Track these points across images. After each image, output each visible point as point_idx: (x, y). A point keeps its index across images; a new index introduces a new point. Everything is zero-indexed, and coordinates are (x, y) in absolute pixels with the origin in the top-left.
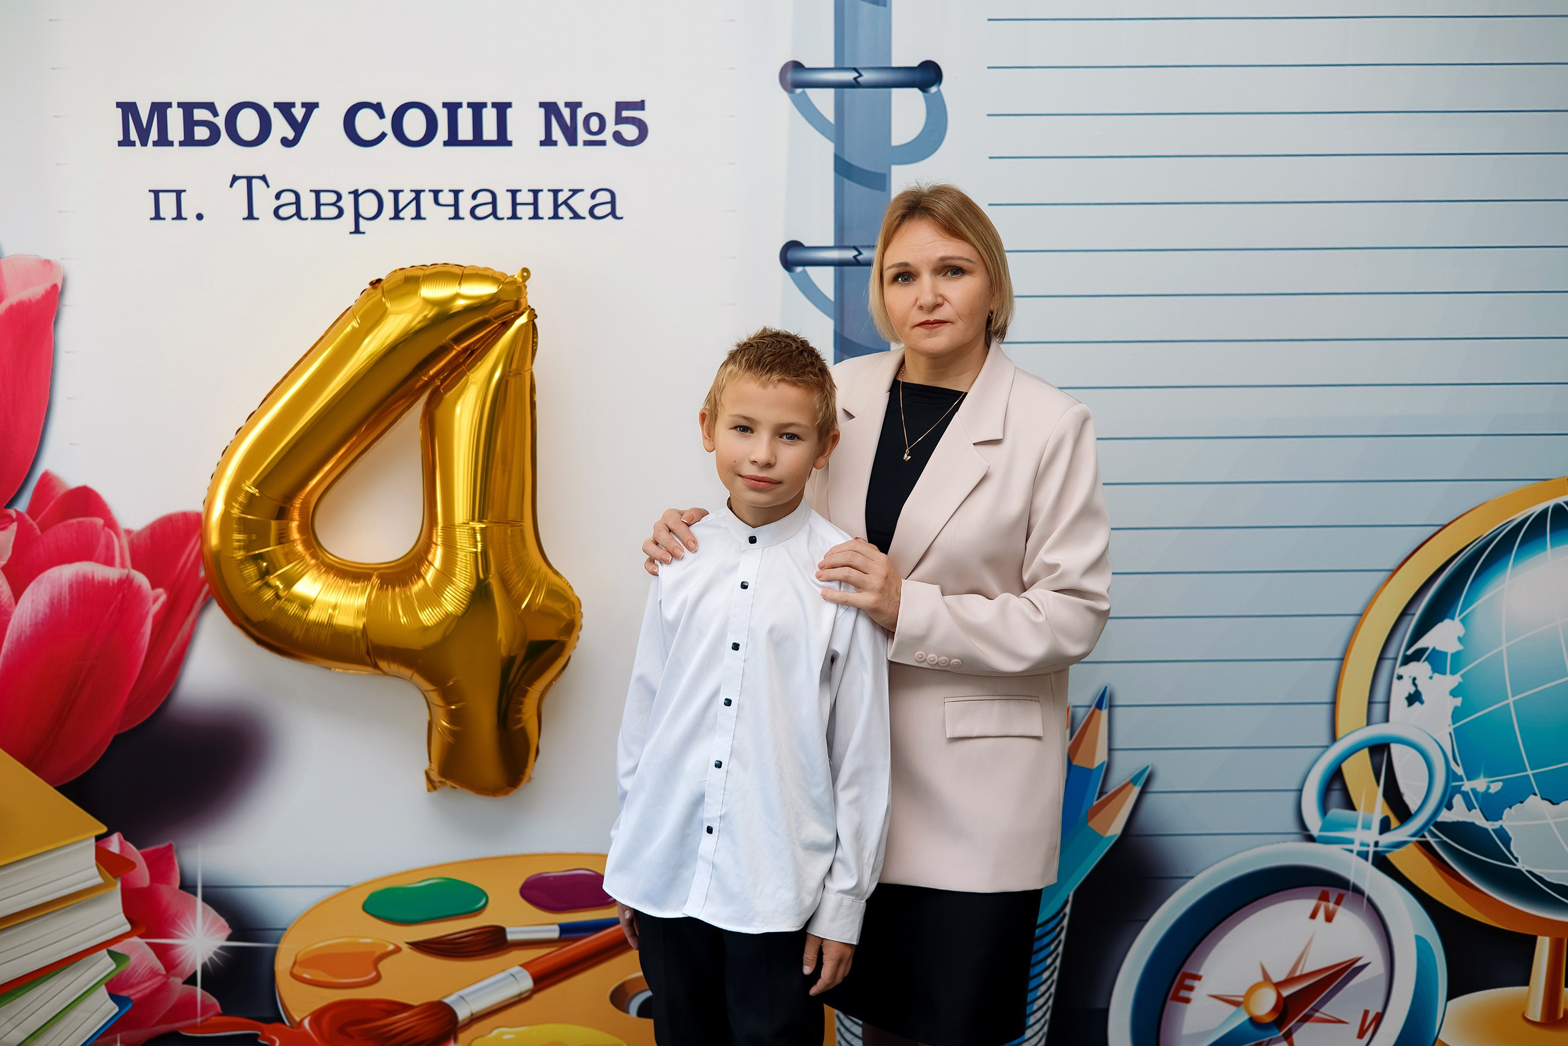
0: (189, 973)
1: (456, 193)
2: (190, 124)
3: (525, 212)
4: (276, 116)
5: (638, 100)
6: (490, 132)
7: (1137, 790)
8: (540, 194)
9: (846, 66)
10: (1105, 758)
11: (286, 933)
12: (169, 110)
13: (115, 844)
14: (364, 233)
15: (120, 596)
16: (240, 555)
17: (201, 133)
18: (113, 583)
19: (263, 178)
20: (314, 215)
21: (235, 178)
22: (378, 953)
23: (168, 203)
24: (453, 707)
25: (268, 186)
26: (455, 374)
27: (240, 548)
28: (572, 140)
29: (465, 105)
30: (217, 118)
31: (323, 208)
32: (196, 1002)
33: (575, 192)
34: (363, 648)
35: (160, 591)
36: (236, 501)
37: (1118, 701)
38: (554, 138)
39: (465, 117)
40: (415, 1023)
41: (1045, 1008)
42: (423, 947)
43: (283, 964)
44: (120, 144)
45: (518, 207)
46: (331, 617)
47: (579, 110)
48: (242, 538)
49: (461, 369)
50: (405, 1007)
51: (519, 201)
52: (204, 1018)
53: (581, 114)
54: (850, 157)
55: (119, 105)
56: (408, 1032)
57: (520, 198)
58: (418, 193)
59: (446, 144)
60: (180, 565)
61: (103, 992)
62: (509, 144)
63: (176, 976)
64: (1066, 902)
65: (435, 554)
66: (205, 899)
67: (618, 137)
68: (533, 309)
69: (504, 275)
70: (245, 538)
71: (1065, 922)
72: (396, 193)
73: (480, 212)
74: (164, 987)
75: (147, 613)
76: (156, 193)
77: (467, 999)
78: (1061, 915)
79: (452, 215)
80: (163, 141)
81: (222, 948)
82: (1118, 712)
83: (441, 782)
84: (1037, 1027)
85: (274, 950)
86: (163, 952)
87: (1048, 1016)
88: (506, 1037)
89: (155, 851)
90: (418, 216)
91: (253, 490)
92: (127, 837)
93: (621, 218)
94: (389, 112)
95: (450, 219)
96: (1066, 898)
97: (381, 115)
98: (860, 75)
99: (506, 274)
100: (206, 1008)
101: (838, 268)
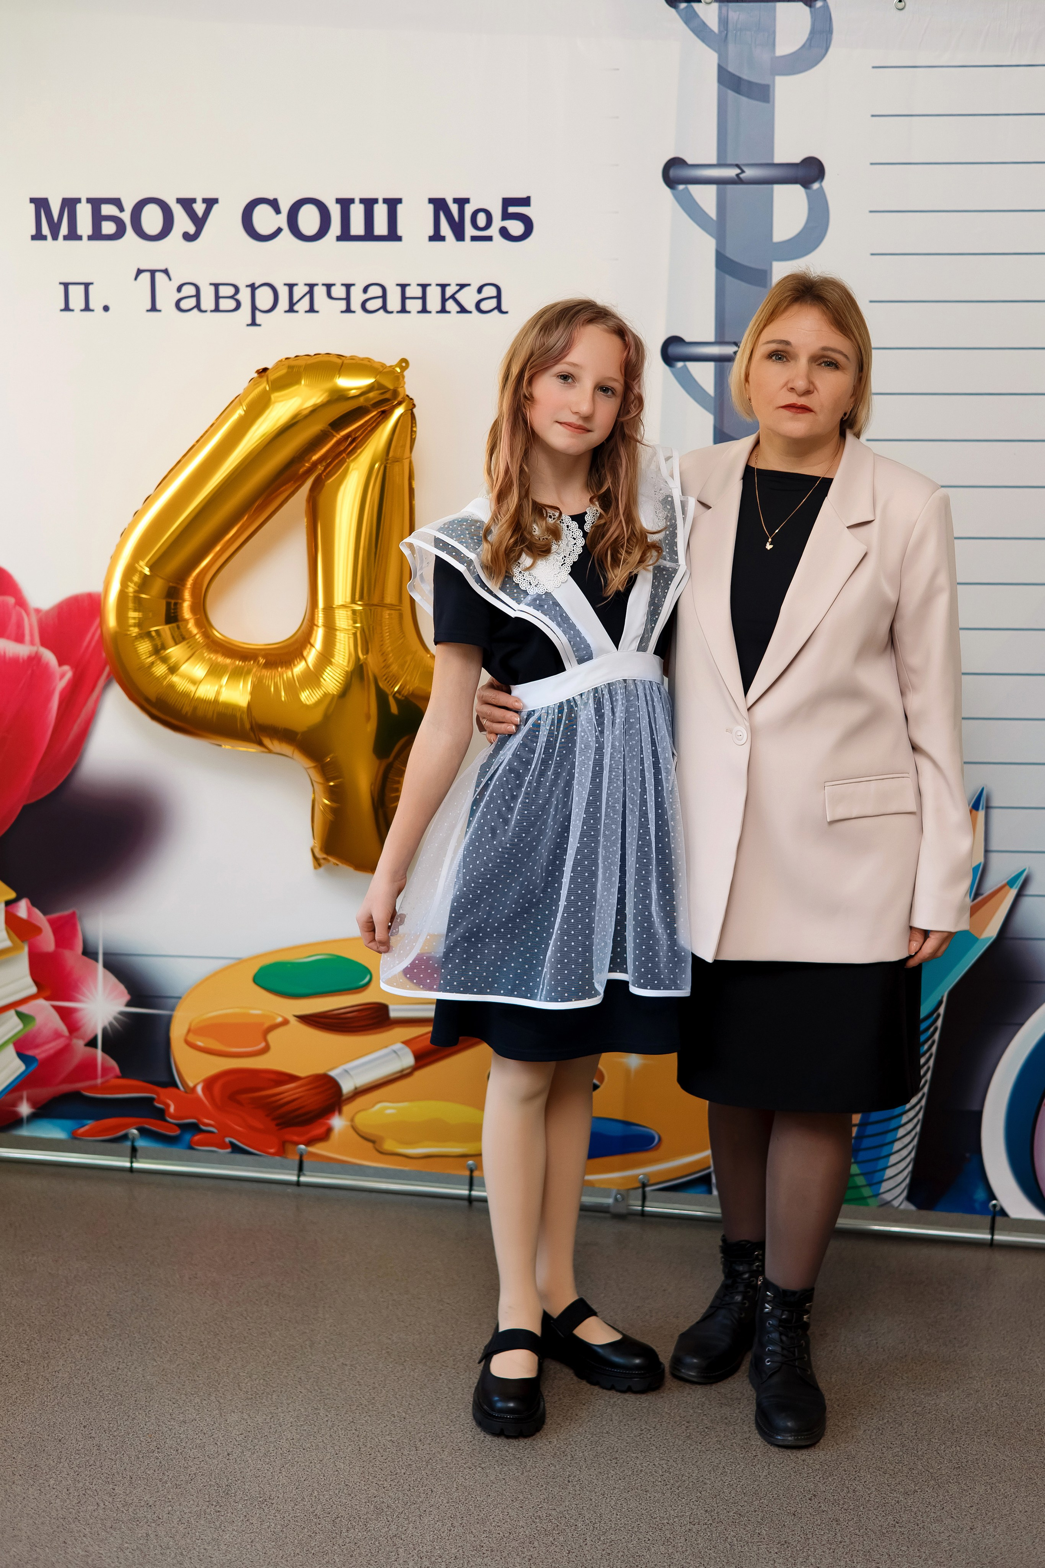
0: (90, 1036)
1: (348, 287)
2: (98, 218)
3: (414, 306)
4: (179, 212)
5: (524, 196)
6: (381, 227)
7: (1013, 892)
8: (428, 289)
9: (729, 162)
10: (982, 860)
11: (181, 1001)
12: (79, 206)
13: (23, 909)
14: (260, 325)
15: (29, 672)
16: (134, 631)
17: (108, 228)
18: (23, 659)
19: (166, 272)
20: (213, 307)
21: (139, 272)
22: (267, 1024)
23: (76, 293)
24: (332, 784)
25: (170, 279)
26: (337, 461)
27: (135, 625)
28: (459, 235)
29: (357, 201)
30: (123, 213)
31: (221, 301)
32: (96, 1065)
33: (462, 286)
34: (248, 726)
35: (66, 668)
36: (132, 581)
37: (995, 803)
38: (443, 233)
39: (357, 212)
40: (301, 1094)
41: (918, 1108)
42: (309, 1020)
43: (177, 1032)
44: (34, 238)
45: (408, 302)
46: (218, 693)
47: (467, 206)
48: (137, 616)
49: (342, 457)
50: (292, 1078)
51: (408, 294)
52: (104, 1080)
53: (469, 210)
54: (731, 253)
55: (32, 200)
56: (294, 1103)
57: (409, 292)
58: (312, 286)
59: (339, 239)
60: (85, 643)
61: (11, 1051)
62: (399, 239)
63: (78, 1038)
64: (940, 1003)
65: (316, 636)
66: (107, 966)
67: (504, 232)
68: (411, 399)
69: (383, 365)
70: (141, 616)
71: (939, 1023)
72: (291, 287)
73: (370, 306)
74: (66, 1049)
75: (54, 689)
76: (66, 285)
77: (352, 1073)
78: (935, 1015)
79: (344, 308)
80: (73, 235)
81: (122, 1013)
82: (995, 814)
83: (324, 859)
84: (910, 1126)
85: (169, 1020)
86: (66, 1015)
87: (921, 1116)
88: (389, 1111)
89: (60, 918)
90: (312, 310)
91: (147, 571)
92: (35, 903)
93: (507, 312)
94: (285, 208)
95: (342, 312)
96: (940, 998)
97: (278, 211)
98: (743, 172)
99: (384, 364)
100: (106, 1070)
101: (718, 363)
